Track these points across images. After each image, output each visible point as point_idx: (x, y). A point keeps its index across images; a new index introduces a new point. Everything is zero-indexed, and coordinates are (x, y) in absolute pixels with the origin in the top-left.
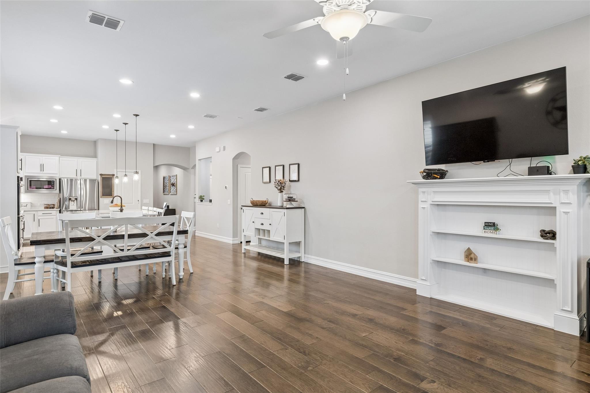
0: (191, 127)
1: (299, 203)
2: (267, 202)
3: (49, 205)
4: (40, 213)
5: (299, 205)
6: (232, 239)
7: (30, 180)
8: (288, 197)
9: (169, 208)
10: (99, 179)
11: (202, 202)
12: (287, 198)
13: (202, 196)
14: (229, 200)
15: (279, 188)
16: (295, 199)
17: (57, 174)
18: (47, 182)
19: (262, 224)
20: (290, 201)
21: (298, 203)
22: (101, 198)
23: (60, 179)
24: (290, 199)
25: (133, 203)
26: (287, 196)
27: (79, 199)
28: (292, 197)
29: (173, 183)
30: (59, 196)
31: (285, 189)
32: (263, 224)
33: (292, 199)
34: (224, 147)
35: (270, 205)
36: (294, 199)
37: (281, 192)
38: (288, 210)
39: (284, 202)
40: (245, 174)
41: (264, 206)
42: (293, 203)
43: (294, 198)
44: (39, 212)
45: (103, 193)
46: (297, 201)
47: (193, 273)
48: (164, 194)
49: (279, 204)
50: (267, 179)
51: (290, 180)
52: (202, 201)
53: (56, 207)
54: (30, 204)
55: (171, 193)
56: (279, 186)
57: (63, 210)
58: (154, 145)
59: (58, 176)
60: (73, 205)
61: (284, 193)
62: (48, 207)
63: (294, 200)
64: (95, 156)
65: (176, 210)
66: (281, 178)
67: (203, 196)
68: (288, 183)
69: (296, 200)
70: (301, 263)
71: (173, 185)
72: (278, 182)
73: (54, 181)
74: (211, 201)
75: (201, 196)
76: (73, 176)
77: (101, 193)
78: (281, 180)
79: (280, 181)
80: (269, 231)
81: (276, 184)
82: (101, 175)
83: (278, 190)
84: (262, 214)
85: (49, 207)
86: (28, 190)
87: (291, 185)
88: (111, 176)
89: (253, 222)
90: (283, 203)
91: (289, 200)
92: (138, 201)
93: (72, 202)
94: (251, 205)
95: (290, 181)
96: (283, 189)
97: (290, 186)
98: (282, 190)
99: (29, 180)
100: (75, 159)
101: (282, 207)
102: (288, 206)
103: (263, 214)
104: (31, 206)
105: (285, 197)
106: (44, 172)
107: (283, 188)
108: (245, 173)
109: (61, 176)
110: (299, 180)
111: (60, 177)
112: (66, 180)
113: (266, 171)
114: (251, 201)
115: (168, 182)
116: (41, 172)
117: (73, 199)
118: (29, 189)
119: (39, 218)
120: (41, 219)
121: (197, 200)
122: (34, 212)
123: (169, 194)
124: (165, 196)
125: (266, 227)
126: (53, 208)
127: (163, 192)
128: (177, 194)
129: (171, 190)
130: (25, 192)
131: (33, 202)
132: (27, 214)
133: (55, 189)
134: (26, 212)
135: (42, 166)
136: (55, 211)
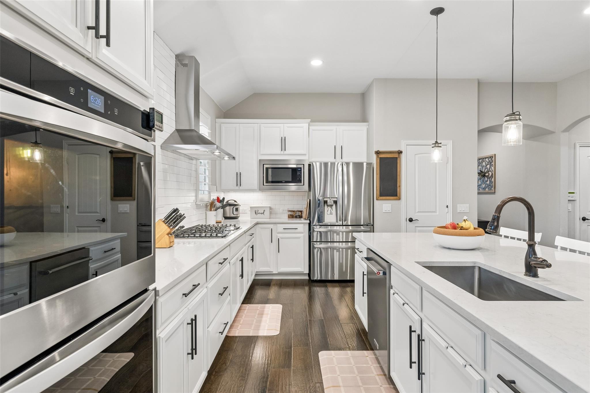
3: (294, 211)
4: (280, 227)
7: (266, 168)
10: (374, 160)
17: (305, 155)
18: (291, 169)
22: (377, 199)
23: (309, 165)
25: (435, 212)
27: (340, 203)
30: (309, 196)
44: (278, 225)
45: (381, 189)
53: (304, 215)
54: (268, 209)
57: (314, 224)
58: (479, 83)
59: (307, 159)
60: (331, 214)
62: (293, 216)
64: (364, 119)
73: (301, 168)
76: (330, 159)
77: (377, 190)
82: (378, 153)
85: (295, 215)
86: (263, 185)
88: (396, 155)
92: (447, 207)
93: (329, 208)
99: (265, 166)
100: (333, 127)
104: (271, 213)
106: (286, 152)
109: (312, 160)
111: (310, 161)
112: (318, 164)
116: (282, 152)
117: (330, 202)
118: (265, 184)
119: (280, 236)
120: (282, 238)
122: (271, 226)
126: (301, 217)
128: (495, 192)
130: (261, 190)
131: (273, 207)
132: (261, 228)
133: (302, 184)
134: (260, 226)
135: (283, 141)
136: (303, 225)
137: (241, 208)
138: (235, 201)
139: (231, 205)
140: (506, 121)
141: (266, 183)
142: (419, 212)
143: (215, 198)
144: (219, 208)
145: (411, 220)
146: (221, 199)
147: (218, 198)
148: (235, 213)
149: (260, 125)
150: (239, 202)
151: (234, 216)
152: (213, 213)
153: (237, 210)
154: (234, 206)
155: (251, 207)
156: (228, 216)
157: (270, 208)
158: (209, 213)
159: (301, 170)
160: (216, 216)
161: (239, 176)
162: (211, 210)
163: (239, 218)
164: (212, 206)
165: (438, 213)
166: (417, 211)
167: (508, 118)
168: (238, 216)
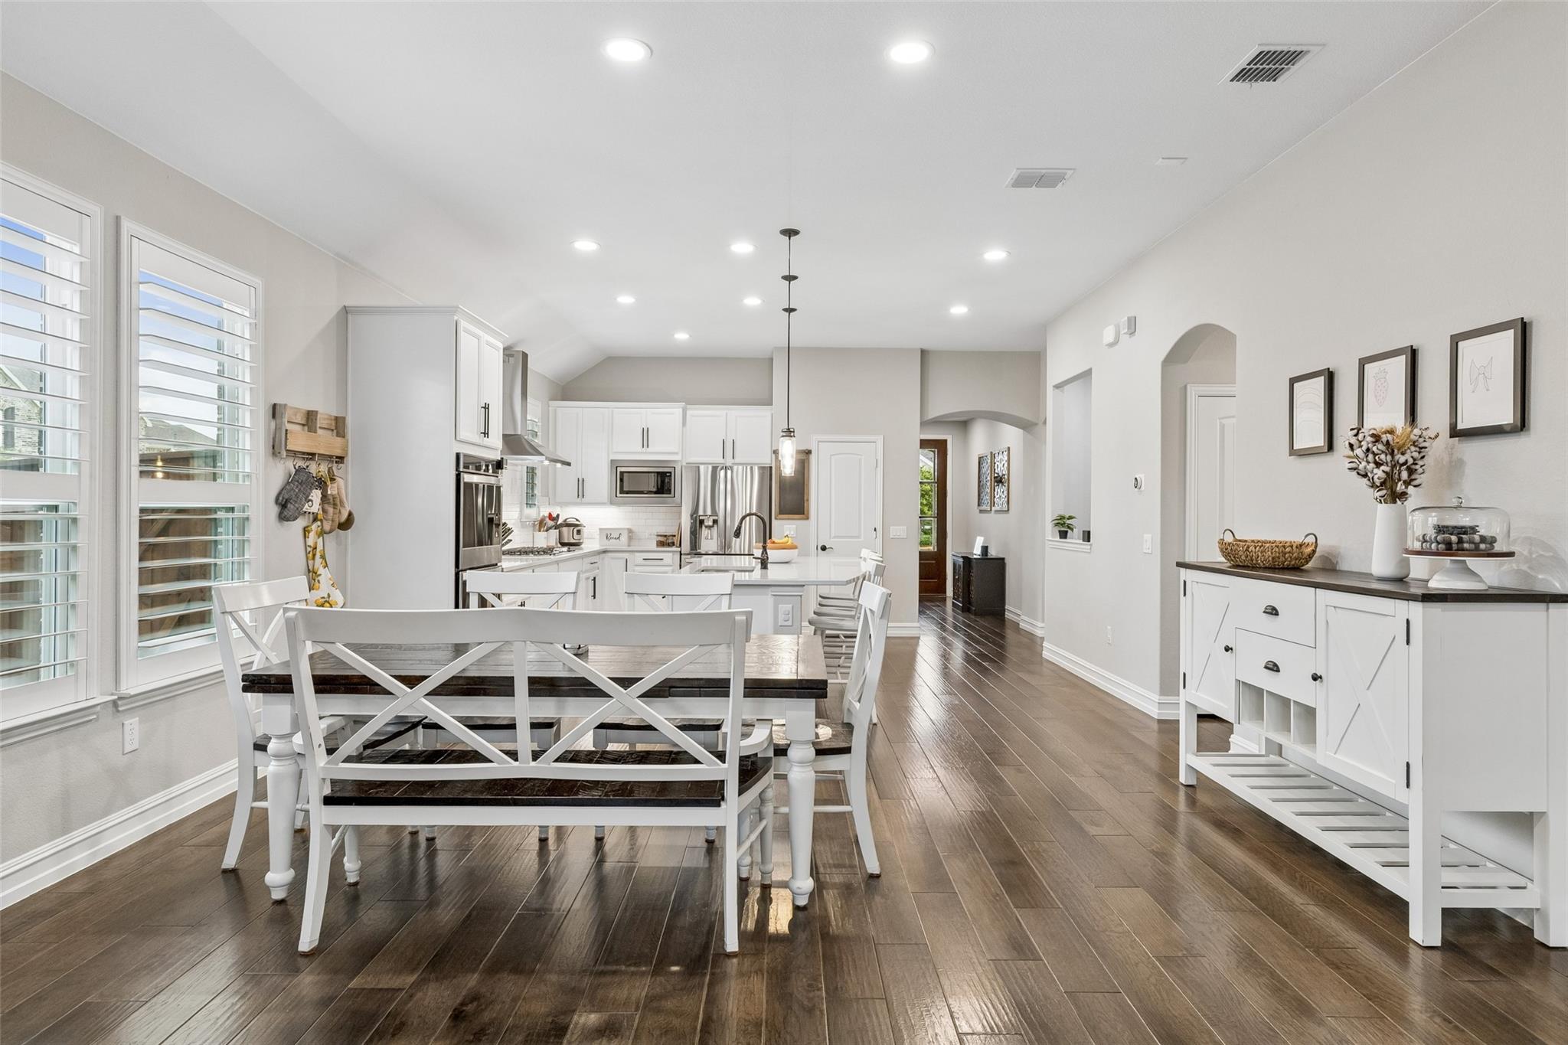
0: (995, 255)
1: (1524, 567)
2: (1309, 550)
3: (666, 536)
4: (639, 557)
5: (1526, 576)
6: (1156, 698)
7: (621, 472)
8: (1440, 529)
9: (987, 555)
11: (1065, 537)
12: (1431, 533)
13: (1064, 518)
14: (1147, 537)
15: (1379, 474)
16: (1493, 540)
17: (677, 453)
18: (657, 473)
19: (1273, 667)
20: (1449, 549)
21: (1514, 566)
22: (776, 519)
23: (682, 468)
24: (1454, 538)
25: (858, 537)
26: (1433, 519)
27: (721, 523)
28: (1473, 530)
29: (1001, 474)
31: (1420, 479)
32: (1275, 665)
33: (1471, 542)
34: (1129, 319)
35: (1330, 566)
36: (1483, 539)
37: (1396, 497)
38: (1436, 609)
39: (1413, 558)
40: (1223, 427)
41: (1296, 569)
42: (1472, 562)
43: (1482, 531)
44: (637, 554)
45: (782, 504)
46: (1511, 554)
47: (878, 876)
48: (981, 511)
49: (1380, 564)
50: (1311, 434)
51: (1460, 426)
52: (1063, 535)
53: (677, 541)
54: (627, 532)
55: (998, 508)
56: (1378, 465)
58: (923, 352)
59: (680, 458)
60: (711, 538)
61: (1411, 503)
62: (663, 542)
63: (1486, 549)
64: (767, 401)
65: (1006, 561)
66: (1396, 419)
67: (1070, 518)
68: (1440, 448)
69: (1505, 550)
70: (1538, 949)
71: (999, 480)
72: (1369, 439)
73: (671, 473)
74: (1087, 536)
75: (1062, 518)
76: (716, 459)
77: (775, 505)
78: (1391, 432)
79: (1384, 438)
80: (1309, 713)
81: (1359, 452)
82: (777, 454)
83: (1373, 486)
84: (1273, 611)
85: (665, 542)
86: (616, 496)
87: (1465, 459)
88: (803, 456)
89: (1227, 649)
90: (1405, 564)
91: (1449, 544)
92: (875, 530)
93: (707, 531)
94: (1219, 559)
95: (1455, 433)
96: (1407, 483)
97: (1455, 467)
98: (1400, 487)
99: (619, 470)
100: (719, 412)
101: (1398, 588)
102: (1437, 584)
103: (1277, 614)
104: (629, 537)
105: (1422, 525)
106: (649, 449)
107: (1405, 475)
108: (1219, 419)
109: (689, 460)
110: (1522, 424)
111: (683, 461)
113: (1312, 393)
114: (1222, 542)
115: (989, 471)
116: (644, 450)
117: (709, 521)
118: (618, 495)
119: (638, 569)
121: (1050, 532)
122: (626, 555)
123: (991, 510)
124: (982, 515)
125: (1292, 686)
126: (674, 544)
127: (979, 505)
128: (1008, 510)
129: (995, 497)
130: (612, 503)
131: (634, 529)
132: (612, 558)
133: (672, 495)
134: (610, 554)
135: (645, 434)
136: (671, 554)
137: (585, 531)
138: (577, 520)
139: (569, 525)
140: (783, 436)
141: (620, 493)
142: (835, 537)
143: (547, 514)
144: (551, 528)
145: (824, 548)
146: (555, 515)
147: (550, 514)
148: (576, 536)
149: (612, 411)
150: (582, 522)
151: (574, 541)
152: (543, 534)
153: (579, 532)
154: (575, 526)
155: (600, 529)
156: (566, 541)
157: (630, 531)
158: (537, 534)
159: (671, 476)
160: (547, 538)
161: (581, 483)
162: (540, 531)
163: (582, 546)
164: (541, 524)
165: (862, 539)
166: (833, 535)
167: (784, 434)
168: (581, 541)
